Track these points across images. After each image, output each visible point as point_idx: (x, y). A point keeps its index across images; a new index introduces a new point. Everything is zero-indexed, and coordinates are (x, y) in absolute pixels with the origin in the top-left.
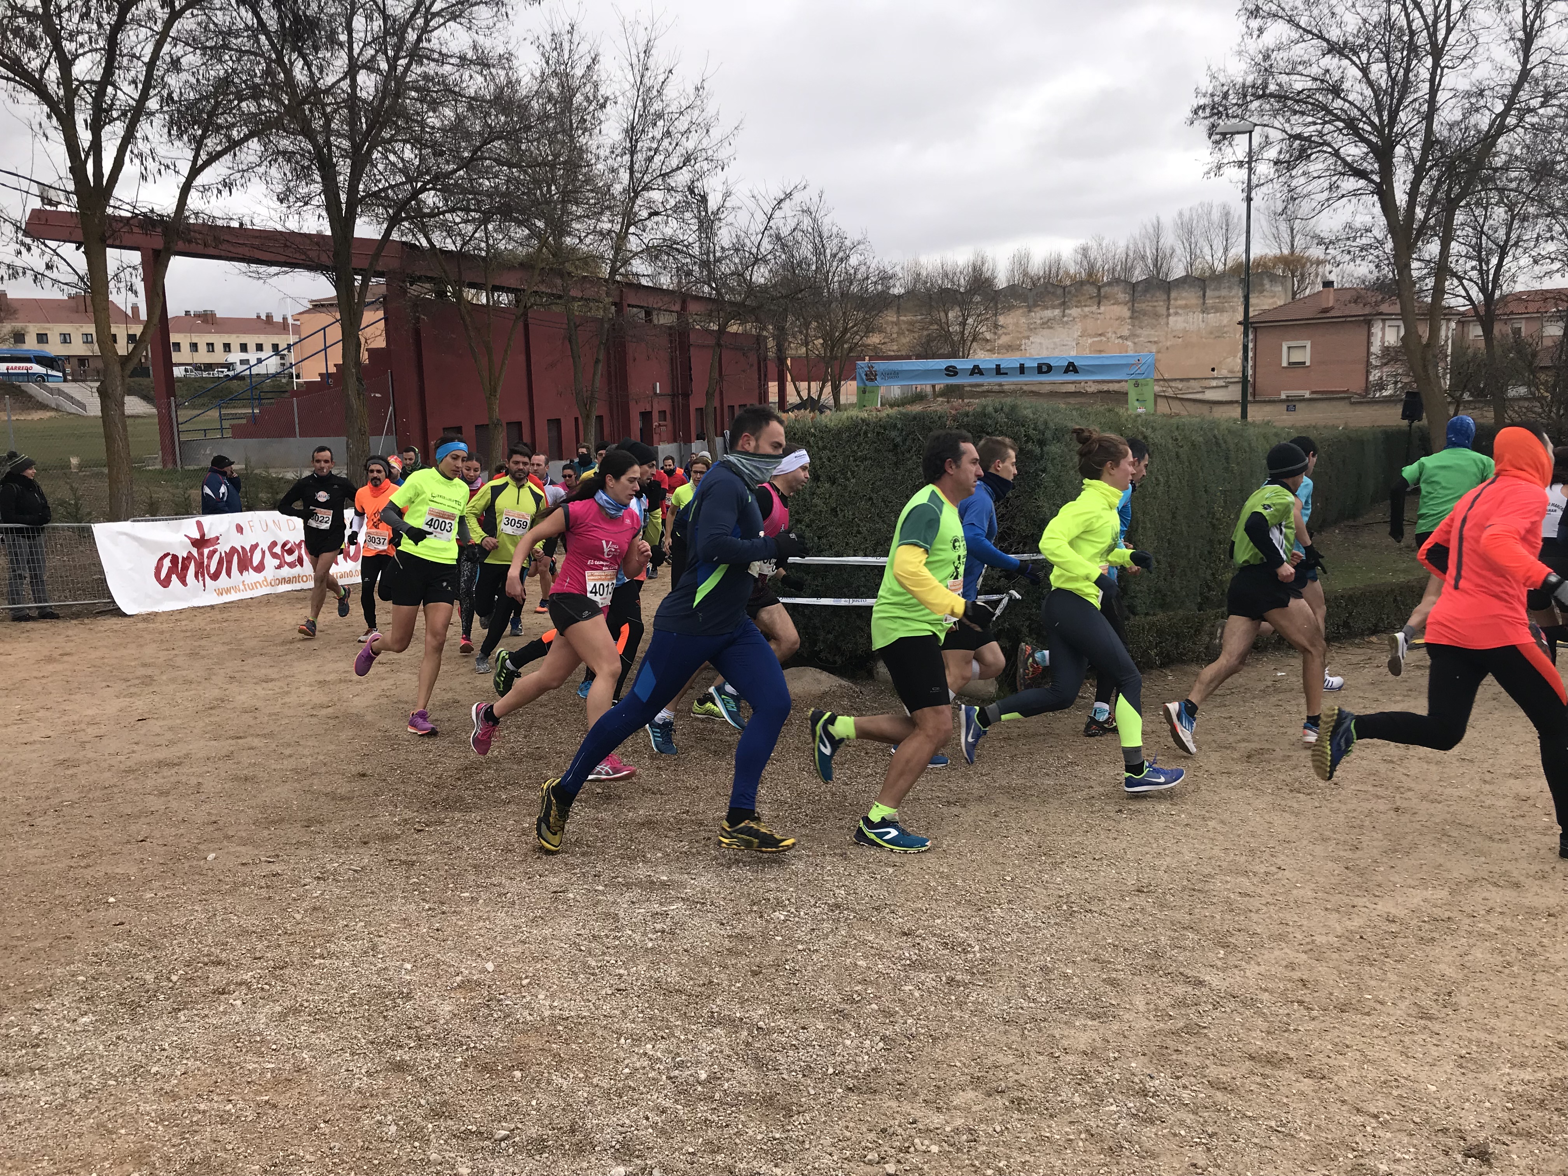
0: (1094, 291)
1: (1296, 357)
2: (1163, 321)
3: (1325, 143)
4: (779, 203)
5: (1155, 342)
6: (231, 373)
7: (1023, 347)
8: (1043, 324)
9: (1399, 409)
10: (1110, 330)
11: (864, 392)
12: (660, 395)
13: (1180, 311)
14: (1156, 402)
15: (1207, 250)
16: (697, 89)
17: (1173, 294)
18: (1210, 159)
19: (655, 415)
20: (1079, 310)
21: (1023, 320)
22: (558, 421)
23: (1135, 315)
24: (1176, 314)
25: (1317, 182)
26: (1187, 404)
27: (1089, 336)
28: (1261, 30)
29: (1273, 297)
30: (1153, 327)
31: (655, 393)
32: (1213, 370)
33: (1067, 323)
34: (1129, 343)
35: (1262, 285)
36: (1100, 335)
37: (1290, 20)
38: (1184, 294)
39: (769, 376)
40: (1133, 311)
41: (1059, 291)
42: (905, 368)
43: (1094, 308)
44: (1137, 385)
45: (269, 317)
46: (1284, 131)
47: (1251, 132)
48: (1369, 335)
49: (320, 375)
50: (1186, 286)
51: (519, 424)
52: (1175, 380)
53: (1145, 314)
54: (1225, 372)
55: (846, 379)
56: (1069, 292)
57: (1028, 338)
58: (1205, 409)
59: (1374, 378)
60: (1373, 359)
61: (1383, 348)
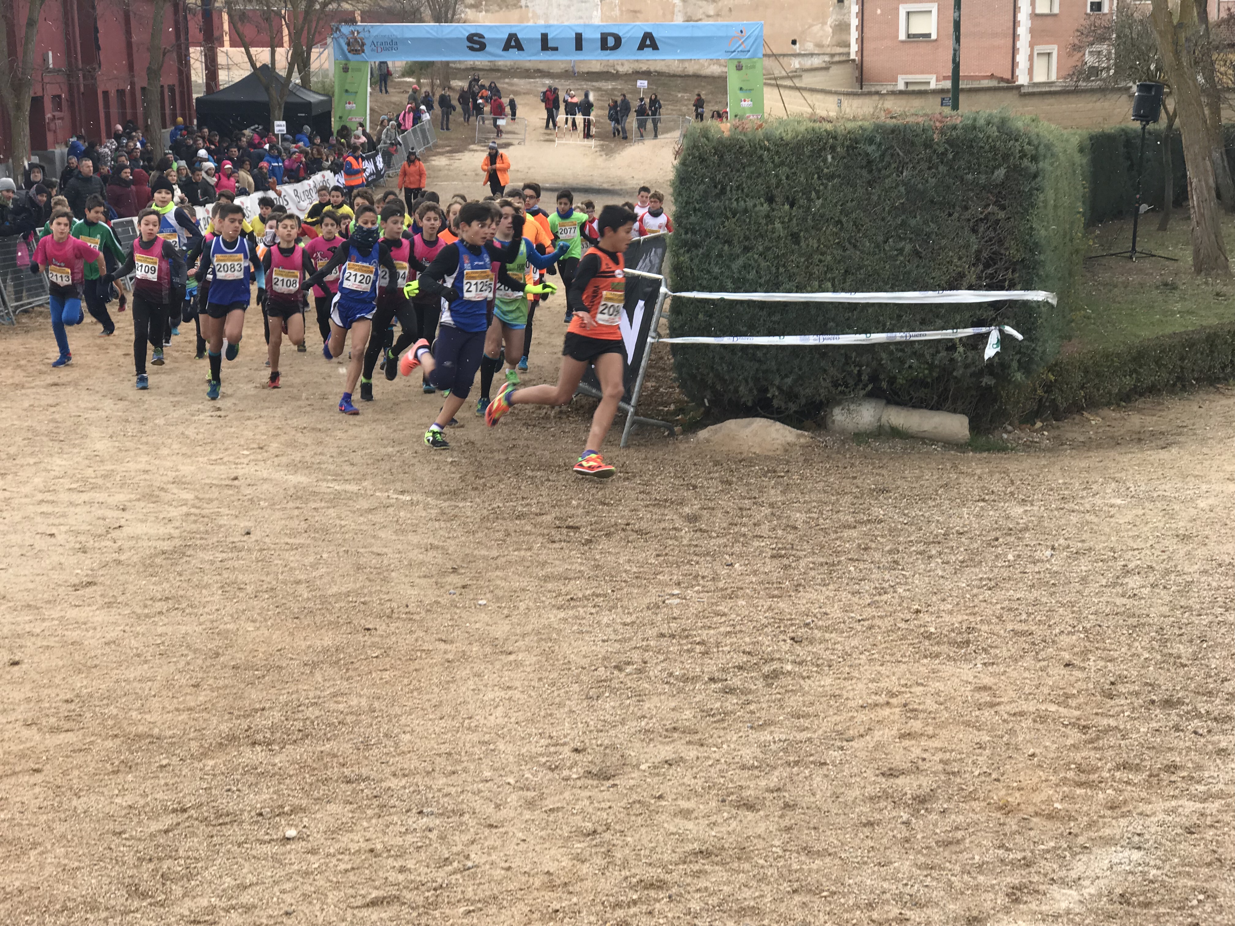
1: (919, 26)
11: (346, 70)
32: (794, 42)
42: (408, 34)
44: (739, 68)
54: (810, 47)
59: (1022, 58)
60: (1023, 31)
61: (1035, 16)
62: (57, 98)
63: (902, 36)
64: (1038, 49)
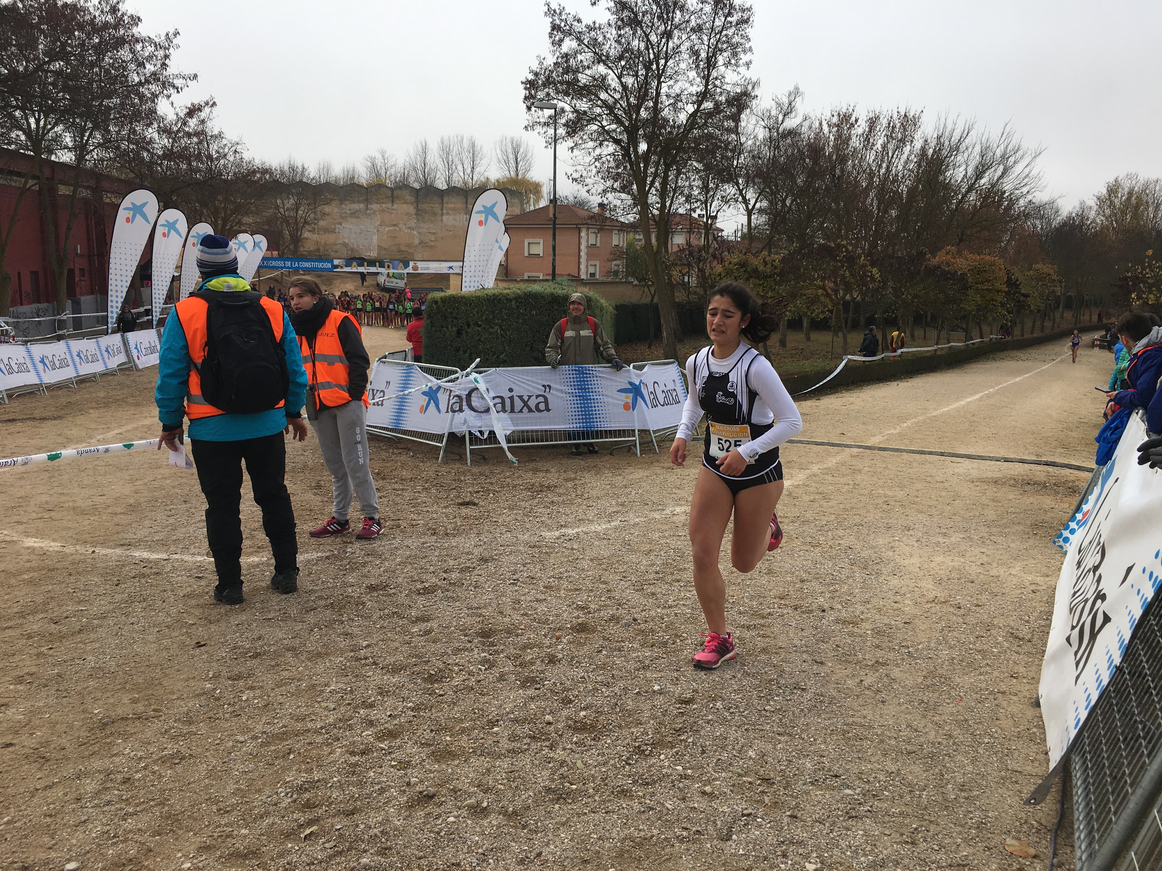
0: (389, 193)
1: (534, 250)
2: (439, 218)
5: (434, 233)
7: (337, 231)
8: (352, 214)
10: (401, 222)
12: (80, 255)
13: (450, 212)
17: (446, 199)
20: (378, 206)
21: (336, 210)
23: (419, 213)
24: (448, 214)
27: (386, 225)
30: (432, 222)
33: (369, 214)
34: (415, 233)
36: (394, 225)
38: (453, 200)
40: (417, 209)
41: (363, 190)
43: (389, 205)
48: (580, 237)
50: (454, 194)
53: (426, 213)
56: (371, 192)
57: (341, 224)
59: (583, 267)
60: (582, 254)
61: (588, 247)
62: (82, 270)
63: (526, 254)
64: (590, 263)
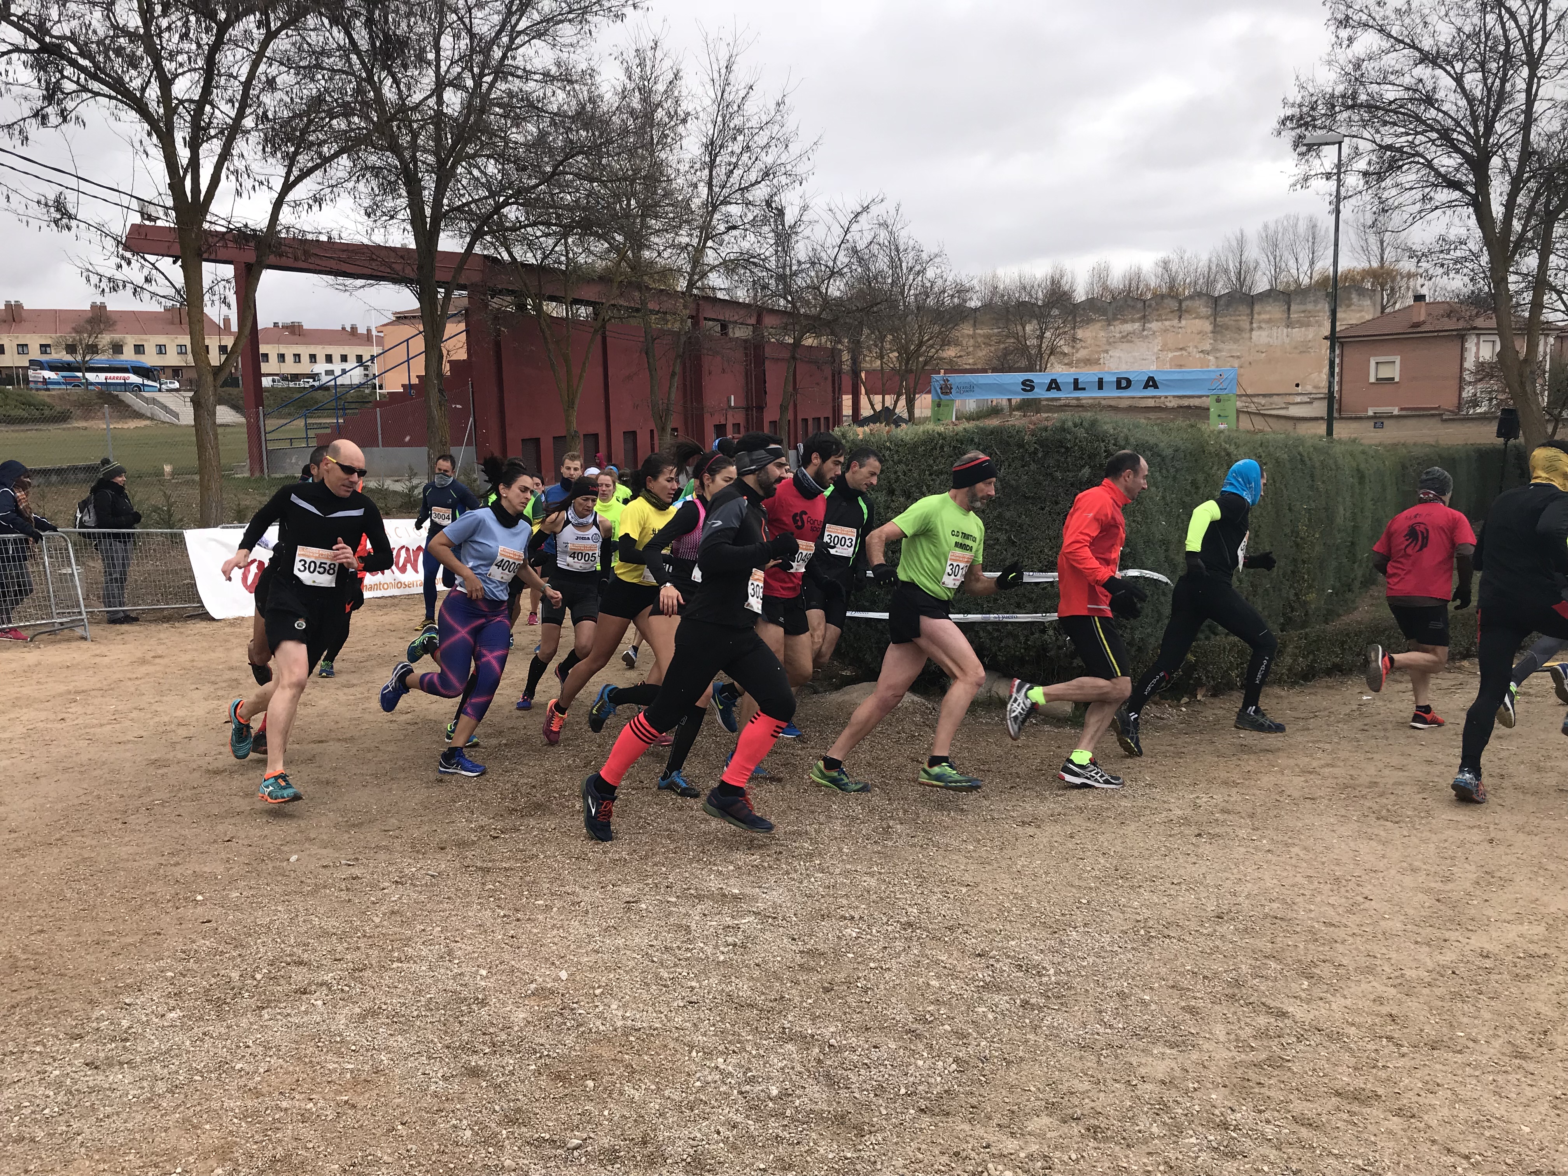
0: (1174, 305)
1: (1385, 373)
2: (1247, 335)
3: (1418, 154)
4: (856, 216)
5: (1238, 357)
6: (316, 384)
7: (1101, 361)
8: (1123, 337)
9: (1494, 427)
10: (1191, 344)
11: (939, 405)
12: (734, 408)
13: (1263, 325)
14: (1238, 417)
15: (1292, 264)
16: (778, 104)
17: (1257, 308)
18: (1296, 171)
19: (729, 428)
20: (1160, 324)
21: (1102, 334)
22: (634, 433)
23: (1218, 330)
24: (1260, 328)
25: (1407, 194)
26: (1269, 420)
27: (1170, 350)
28: (1351, 40)
29: (1361, 311)
30: (1236, 341)
31: (730, 406)
32: (1297, 385)
33: (1147, 337)
34: (1211, 358)
35: (1350, 299)
36: (1181, 349)
37: (1381, 30)
38: (1269, 308)
39: (844, 389)
40: (1215, 325)
41: (1140, 305)
42: (982, 381)
43: (1175, 322)
44: (1218, 401)
45: (354, 328)
46: (1375, 142)
47: (1340, 143)
48: (1463, 350)
49: (403, 386)
50: (1271, 300)
51: (596, 436)
52: (1258, 395)
53: (1227, 329)
54: (1309, 388)
55: (921, 392)
56: (1150, 306)
57: (1107, 352)
58: (1289, 425)
59: (1467, 395)
60: (1466, 375)
61: (1479, 363)
62: (736, 425)
63: (1372, 379)
